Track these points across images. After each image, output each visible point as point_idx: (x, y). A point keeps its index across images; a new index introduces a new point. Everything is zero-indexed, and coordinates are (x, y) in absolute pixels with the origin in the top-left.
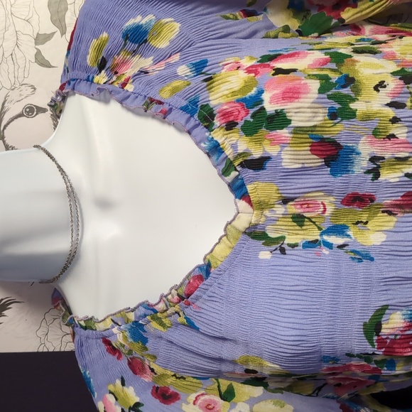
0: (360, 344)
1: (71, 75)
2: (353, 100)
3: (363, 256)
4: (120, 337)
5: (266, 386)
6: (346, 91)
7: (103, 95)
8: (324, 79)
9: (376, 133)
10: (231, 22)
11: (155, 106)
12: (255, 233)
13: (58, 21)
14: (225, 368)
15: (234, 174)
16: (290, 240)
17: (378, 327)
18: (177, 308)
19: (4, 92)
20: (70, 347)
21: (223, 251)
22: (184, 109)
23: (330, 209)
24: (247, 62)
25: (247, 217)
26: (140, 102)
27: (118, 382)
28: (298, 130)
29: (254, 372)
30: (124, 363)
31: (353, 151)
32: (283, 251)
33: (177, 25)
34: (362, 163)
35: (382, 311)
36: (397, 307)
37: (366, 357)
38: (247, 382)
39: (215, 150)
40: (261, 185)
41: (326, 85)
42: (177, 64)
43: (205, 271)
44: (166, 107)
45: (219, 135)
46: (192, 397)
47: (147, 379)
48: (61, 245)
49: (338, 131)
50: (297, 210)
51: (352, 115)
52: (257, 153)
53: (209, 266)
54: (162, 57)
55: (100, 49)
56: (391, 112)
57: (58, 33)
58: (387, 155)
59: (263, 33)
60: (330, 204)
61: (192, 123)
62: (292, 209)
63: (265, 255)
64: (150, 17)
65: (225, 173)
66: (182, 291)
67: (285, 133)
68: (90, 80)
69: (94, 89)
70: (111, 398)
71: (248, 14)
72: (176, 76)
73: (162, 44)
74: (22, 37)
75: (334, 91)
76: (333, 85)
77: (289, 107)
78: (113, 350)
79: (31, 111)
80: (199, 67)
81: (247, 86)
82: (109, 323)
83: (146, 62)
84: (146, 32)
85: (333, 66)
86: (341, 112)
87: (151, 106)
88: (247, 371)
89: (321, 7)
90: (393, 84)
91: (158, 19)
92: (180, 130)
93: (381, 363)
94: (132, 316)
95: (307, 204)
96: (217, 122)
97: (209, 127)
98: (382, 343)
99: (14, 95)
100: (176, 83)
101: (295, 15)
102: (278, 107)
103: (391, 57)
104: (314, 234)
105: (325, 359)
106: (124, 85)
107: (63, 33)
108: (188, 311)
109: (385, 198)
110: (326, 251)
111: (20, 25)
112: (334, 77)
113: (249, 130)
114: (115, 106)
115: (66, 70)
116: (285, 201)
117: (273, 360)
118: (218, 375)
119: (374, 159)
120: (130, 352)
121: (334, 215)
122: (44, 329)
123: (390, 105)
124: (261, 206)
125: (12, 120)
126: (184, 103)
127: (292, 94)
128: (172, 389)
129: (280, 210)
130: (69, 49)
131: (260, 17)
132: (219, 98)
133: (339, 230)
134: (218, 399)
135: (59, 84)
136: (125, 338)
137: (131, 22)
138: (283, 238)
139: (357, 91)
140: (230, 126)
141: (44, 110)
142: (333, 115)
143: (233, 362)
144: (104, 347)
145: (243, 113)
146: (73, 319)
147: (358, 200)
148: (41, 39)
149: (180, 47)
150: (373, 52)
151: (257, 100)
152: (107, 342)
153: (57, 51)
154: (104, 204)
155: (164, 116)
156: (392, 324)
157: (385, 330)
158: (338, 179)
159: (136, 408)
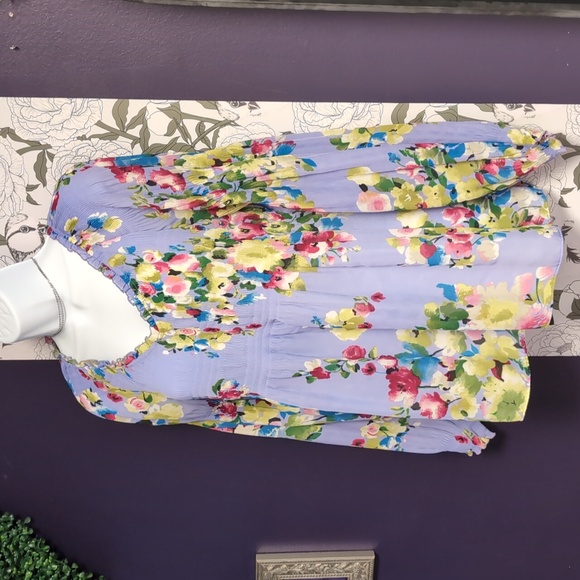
0: (212, 395)
2: (207, 293)
3: (214, 355)
4: (89, 371)
6: (204, 288)
8: (194, 280)
9: (218, 307)
10: (151, 221)
11: (106, 270)
12: (161, 342)
13: (41, 177)
15: (149, 317)
16: (178, 346)
17: (219, 388)
19: (6, 218)
21: (144, 348)
22: (122, 277)
23: (198, 333)
24: (157, 257)
26: (97, 263)
27: (88, 390)
28: (178, 305)
30: (91, 382)
31: (207, 313)
32: (175, 351)
33: (120, 221)
34: (212, 318)
35: (221, 381)
36: (229, 379)
39: (139, 304)
40: (162, 322)
41: (194, 284)
42: (118, 245)
43: (135, 355)
44: (113, 272)
45: (141, 298)
46: (130, 399)
47: (105, 390)
49: (199, 306)
50: (182, 333)
51: (207, 299)
52: (160, 311)
53: (137, 353)
54: (110, 237)
55: (72, 225)
56: (225, 299)
57: (41, 186)
58: (224, 315)
59: (170, 227)
60: (198, 331)
61: (127, 287)
62: (179, 332)
63: (166, 352)
64: (105, 214)
65: (144, 316)
66: (124, 362)
67: (173, 305)
68: (66, 238)
70: (84, 396)
72: (117, 252)
73: (112, 230)
74: (16, 186)
75: (198, 288)
76: (198, 285)
77: (175, 296)
78: (85, 376)
79: (25, 229)
80: (131, 250)
81: (155, 277)
82: (83, 364)
83: (101, 238)
84: (102, 223)
85: (200, 270)
86: (201, 298)
87: (104, 268)
90: (228, 284)
91: (110, 216)
95: (186, 330)
96: (140, 290)
97: (136, 292)
98: (221, 394)
99: (13, 220)
100: (117, 257)
102: (170, 295)
104: (191, 344)
106: (87, 249)
108: (127, 370)
109: (226, 329)
110: (196, 353)
111: (16, 179)
112: (199, 279)
113: (156, 300)
116: (175, 329)
119: (218, 316)
120: (95, 379)
121: (200, 335)
122: (39, 348)
123: (225, 295)
124: (163, 331)
125: (13, 234)
126: (122, 274)
127: (177, 289)
128: (119, 395)
129: (173, 333)
132: (141, 278)
133: (203, 342)
134: (143, 401)
136: (92, 372)
137: (93, 216)
138: (175, 344)
139: (209, 288)
140: (147, 295)
141: (34, 229)
142: (197, 300)
144: (80, 373)
145: (153, 291)
147: (211, 330)
148: (30, 188)
149: (121, 234)
150: (223, 256)
151: (159, 288)
152: (82, 372)
156: (226, 386)
157: (222, 389)
158: (202, 323)
159: (99, 402)
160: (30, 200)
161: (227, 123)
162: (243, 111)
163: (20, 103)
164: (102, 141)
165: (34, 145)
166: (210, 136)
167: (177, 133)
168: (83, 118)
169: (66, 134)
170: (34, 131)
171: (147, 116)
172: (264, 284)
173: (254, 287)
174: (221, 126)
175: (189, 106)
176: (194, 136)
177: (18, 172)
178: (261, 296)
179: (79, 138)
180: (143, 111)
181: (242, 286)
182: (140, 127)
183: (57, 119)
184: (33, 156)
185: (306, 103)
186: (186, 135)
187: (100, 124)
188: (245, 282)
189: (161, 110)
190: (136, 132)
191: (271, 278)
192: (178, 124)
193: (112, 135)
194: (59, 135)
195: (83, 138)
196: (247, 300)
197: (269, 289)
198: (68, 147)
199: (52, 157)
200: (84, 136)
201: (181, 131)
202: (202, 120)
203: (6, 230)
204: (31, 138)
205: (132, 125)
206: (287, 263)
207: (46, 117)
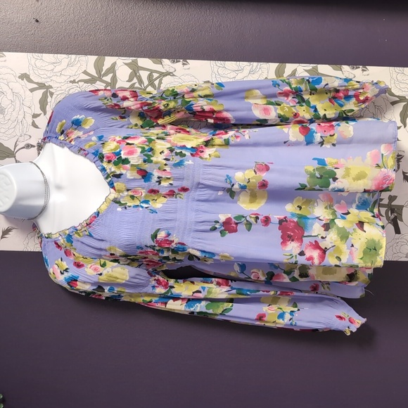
0: (150, 243)
1: (49, 135)
2: (152, 157)
3: (153, 211)
4: (62, 241)
5: (119, 263)
6: (150, 153)
7: (62, 144)
8: (143, 148)
9: (159, 169)
10: (114, 121)
11: (82, 151)
12: (116, 201)
13: (43, 108)
14: (103, 253)
15: (110, 179)
16: (129, 204)
17: (156, 236)
18: (85, 229)
19: (16, 138)
20: (38, 249)
21: (104, 207)
22: (93, 153)
23: (144, 194)
24: (118, 139)
25: (114, 195)
26: (77, 149)
27: (60, 260)
28: (132, 165)
29: (114, 254)
30: (63, 251)
31: (151, 174)
32: (126, 208)
33: (93, 120)
34: (155, 179)
36: (164, 229)
37: (153, 247)
38: (111, 261)
39: (103, 170)
40: (119, 184)
41: (143, 150)
42: (92, 136)
44: (87, 152)
45: (105, 165)
46: (90, 266)
47: (72, 258)
48: (40, 202)
49: (147, 167)
50: (132, 194)
51: (152, 161)
52: (118, 172)
53: (99, 212)
54: (86, 132)
55: (62, 126)
56: (165, 162)
57: (43, 114)
58: (163, 177)
59: (126, 126)
60: (144, 192)
61: (96, 159)
62: (130, 193)
63: (119, 209)
64: (83, 116)
65: (107, 178)
66: (88, 222)
67: (128, 166)
68: (57, 138)
69: (58, 142)
70: (56, 266)
71: (122, 118)
72: (91, 140)
73: (87, 127)
74: (26, 114)
75: (146, 153)
76: (146, 151)
77: (130, 157)
78: (59, 246)
79: (29, 146)
80: (100, 138)
81: (116, 148)
82: (58, 235)
83: (80, 133)
84: (81, 122)
85: (148, 144)
86: (148, 160)
87: (81, 151)
88: (112, 254)
89: (151, 117)
90: (166, 152)
91: (86, 117)
92: (91, 161)
93: (159, 251)
94: (67, 232)
95: (135, 192)
96: (105, 160)
97: (102, 161)
98: (157, 241)
99: (21, 139)
100: (91, 143)
101: (141, 119)
102: (126, 157)
103: (169, 142)
104: (137, 203)
105: (138, 248)
106: (71, 141)
107: (45, 114)
108: (89, 230)
109: (163, 192)
110: (141, 209)
111: (26, 109)
112: (147, 148)
113: (116, 164)
114: (66, 149)
115: (46, 132)
116: (128, 190)
117: (120, 247)
118: (100, 257)
119: (159, 178)
120: (66, 247)
121: (145, 196)
122: (27, 241)
123: (165, 159)
124: (119, 191)
125: (20, 149)
126: (94, 151)
127: (131, 153)
128: (81, 263)
129: (126, 193)
130: (48, 123)
131: (126, 120)
132: (106, 151)
133: (146, 202)
134: (99, 267)
135: (42, 137)
136: (64, 241)
137: (75, 117)
138: (126, 204)
139: (154, 154)
140: (109, 162)
141: (34, 146)
142: (145, 161)
143: (105, 250)
144: (55, 245)
145: (114, 157)
146: (42, 235)
147: (153, 191)
148: (35, 116)
149: (94, 129)
150: (163, 139)
151: (119, 153)
152: (56, 244)
153: (43, 121)
154: (59, 188)
155: (86, 155)
156: (161, 235)
157: (158, 237)
158: (147, 183)
159: (66, 270)
160: (34, 125)
161: (168, 74)
162: (179, 65)
163: (36, 57)
164: (86, 84)
165: (41, 86)
166: (156, 83)
167: (135, 80)
168: (75, 68)
169: (63, 79)
170: (42, 76)
171: (116, 68)
172: (192, 154)
173: (185, 155)
174: (164, 76)
175: (144, 62)
176: (146, 82)
177: (28, 104)
178: (189, 161)
179: (71, 82)
180: (114, 65)
181: (177, 154)
182: (111, 75)
183: (58, 68)
184: (39, 93)
185: (219, 62)
186: (141, 81)
187: (85, 73)
188: (178, 151)
189: (126, 64)
190: (108, 78)
191: (196, 151)
192: (136, 74)
193: (92, 80)
194: (58, 79)
195: (73, 82)
196: (180, 164)
197: (195, 158)
198: (63, 88)
199: (52, 94)
200: (75, 80)
201: (137, 79)
202: (152, 72)
203: (15, 146)
204: (40, 81)
205: (106, 74)
206: (207, 143)
207: (51, 67)
